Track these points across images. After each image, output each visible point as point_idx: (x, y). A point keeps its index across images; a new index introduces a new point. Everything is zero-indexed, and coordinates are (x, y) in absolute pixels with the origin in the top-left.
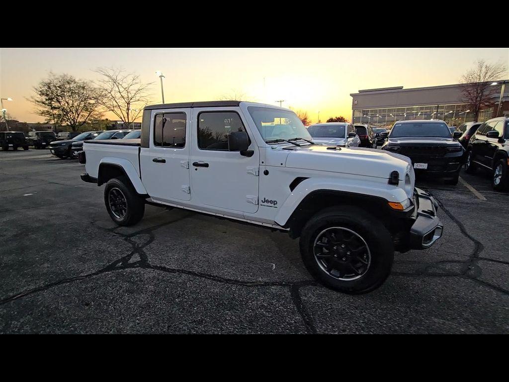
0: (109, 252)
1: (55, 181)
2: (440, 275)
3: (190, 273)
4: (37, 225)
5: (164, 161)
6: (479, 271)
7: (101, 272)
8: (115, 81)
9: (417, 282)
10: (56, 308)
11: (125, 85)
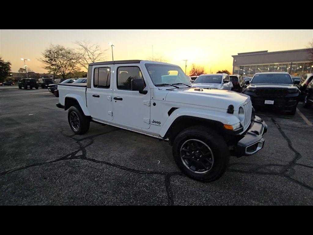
0: (66, 149)
1: (47, 107)
2: (265, 174)
3: (108, 164)
4: (31, 132)
5: (98, 96)
6: (294, 172)
7: (58, 160)
8: (86, 49)
9: (249, 177)
10: (28, 179)
11: (92, 51)
